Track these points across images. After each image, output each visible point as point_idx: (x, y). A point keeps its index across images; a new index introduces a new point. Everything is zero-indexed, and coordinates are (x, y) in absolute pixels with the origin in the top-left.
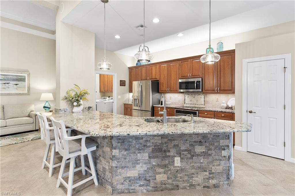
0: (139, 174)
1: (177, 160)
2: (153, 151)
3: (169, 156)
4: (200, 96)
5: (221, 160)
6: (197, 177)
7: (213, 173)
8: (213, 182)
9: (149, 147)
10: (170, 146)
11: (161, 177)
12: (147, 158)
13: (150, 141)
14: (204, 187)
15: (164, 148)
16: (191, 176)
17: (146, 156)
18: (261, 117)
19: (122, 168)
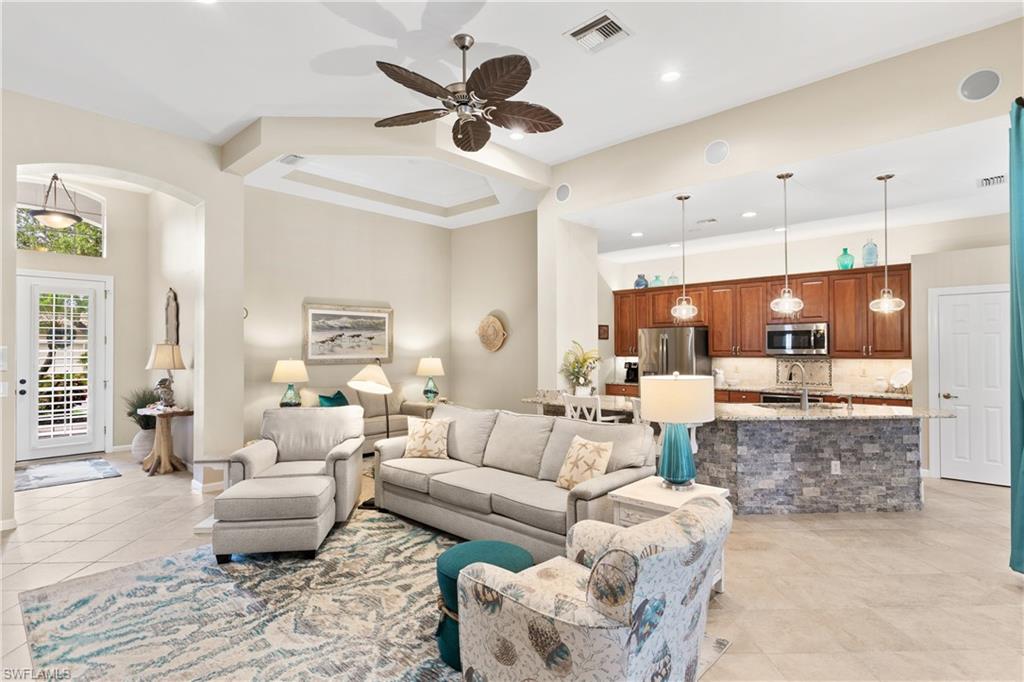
0: (777, 486)
1: (836, 465)
2: (798, 450)
3: (822, 459)
4: (819, 364)
5: (905, 468)
6: (867, 493)
7: (893, 488)
8: (894, 502)
9: (791, 443)
10: (822, 443)
11: (810, 492)
12: (789, 461)
13: (792, 434)
14: (879, 510)
15: (815, 446)
16: (857, 491)
17: (786, 457)
18: (969, 406)
19: (752, 474)
